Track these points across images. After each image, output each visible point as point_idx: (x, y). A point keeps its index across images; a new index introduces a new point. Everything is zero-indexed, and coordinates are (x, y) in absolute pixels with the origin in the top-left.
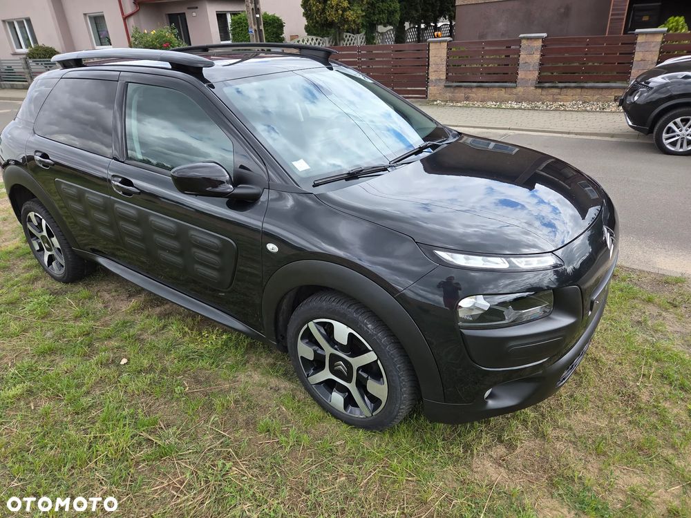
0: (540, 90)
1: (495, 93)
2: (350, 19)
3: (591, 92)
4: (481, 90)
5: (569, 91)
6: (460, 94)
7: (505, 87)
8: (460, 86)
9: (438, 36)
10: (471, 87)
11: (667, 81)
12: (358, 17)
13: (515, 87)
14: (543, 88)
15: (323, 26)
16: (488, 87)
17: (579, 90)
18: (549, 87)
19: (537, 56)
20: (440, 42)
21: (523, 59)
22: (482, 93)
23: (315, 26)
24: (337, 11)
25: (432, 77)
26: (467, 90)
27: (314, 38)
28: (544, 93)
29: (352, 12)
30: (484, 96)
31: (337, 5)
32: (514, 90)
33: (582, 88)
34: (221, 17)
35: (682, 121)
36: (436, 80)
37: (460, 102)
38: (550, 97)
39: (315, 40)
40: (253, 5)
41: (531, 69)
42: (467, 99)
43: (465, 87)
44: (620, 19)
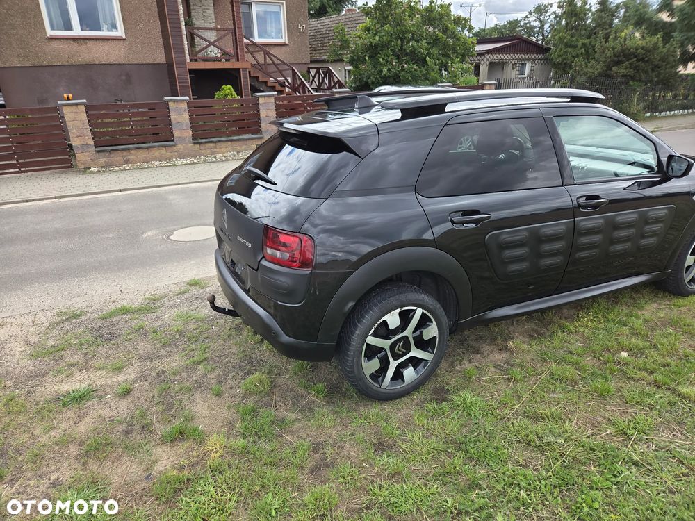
0: (198, 146)
1: (157, 153)
3: (238, 143)
4: (141, 151)
5: (222, 144)
6: (118, 157)
7: (165, 146)
8: (117, 150)
9: (69, 99)
10: (129, 150)
13: (175, 146)
14: (200, 143)
16: (147, 148)
17: (230, 143)
18: (206, 142)
19: (186, 116)
20: (77, 105)
21: (175, 119)
22: (142, 154)
25: (75, 142)
26: (125, 153)
28: (202, 148)
30: (145, 157)
32: (175, 148)
33: (232, 140)
36: (82, 146)
37: (120, 165)
38: (208, 151)
41: (185, 128)
42: (127, 162)
43: (122, 150)
44: (186, 86)
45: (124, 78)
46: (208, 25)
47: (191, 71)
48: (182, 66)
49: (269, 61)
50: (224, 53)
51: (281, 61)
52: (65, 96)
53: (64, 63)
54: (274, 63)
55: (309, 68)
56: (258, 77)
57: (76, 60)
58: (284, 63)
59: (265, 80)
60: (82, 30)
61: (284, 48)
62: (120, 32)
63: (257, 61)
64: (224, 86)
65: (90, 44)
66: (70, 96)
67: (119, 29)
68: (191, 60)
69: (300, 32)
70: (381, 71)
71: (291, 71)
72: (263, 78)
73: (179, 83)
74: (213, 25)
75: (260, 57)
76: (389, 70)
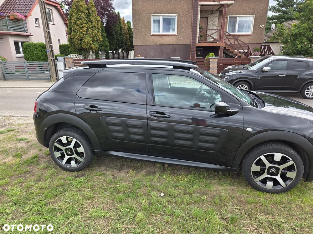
2: (93, 48)
9: (139, 57)
11: (235, 73)
12: (96, 47)
15: (79, 50)
23: (75, 50)
24: (87, 44)
27: (76, 55)
29: (94, 45)
31: (88, 42)
34: (16, 43)
35: (241, 86)
39: (76, 56)
40: (49, 39)
44: (194, 53)
45: (173, 49)
46: (214, 28)
47: (198, 47)
48: (194, 45)
49: (236, 43)
50: (215, 39)
51: (243, 42)
52: (138, 56)
53: (154, 44)
54: (239, 44)
55: (262, 46)
56: (229, 50)
57: (159, 43)
58: (244, 44)
59: (232, 51)
60: (163, 32)
61: (249, 36)
62: (176, 33)
63: (230, 42)
64: (210, 53)
65: (164, 37)
66: (140, 56)
67: (176, 31)
68: (199, 43)
69: (260, 29)
70: (297, 47)
71: (247, 47)
72: (232, 50)
73: (192, 52)
74: (216, 28)
75: (232, 41)
76: (302, 47)
